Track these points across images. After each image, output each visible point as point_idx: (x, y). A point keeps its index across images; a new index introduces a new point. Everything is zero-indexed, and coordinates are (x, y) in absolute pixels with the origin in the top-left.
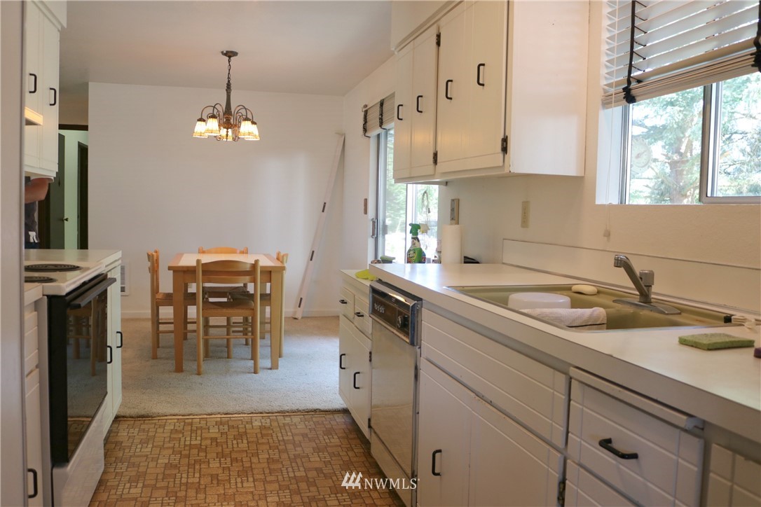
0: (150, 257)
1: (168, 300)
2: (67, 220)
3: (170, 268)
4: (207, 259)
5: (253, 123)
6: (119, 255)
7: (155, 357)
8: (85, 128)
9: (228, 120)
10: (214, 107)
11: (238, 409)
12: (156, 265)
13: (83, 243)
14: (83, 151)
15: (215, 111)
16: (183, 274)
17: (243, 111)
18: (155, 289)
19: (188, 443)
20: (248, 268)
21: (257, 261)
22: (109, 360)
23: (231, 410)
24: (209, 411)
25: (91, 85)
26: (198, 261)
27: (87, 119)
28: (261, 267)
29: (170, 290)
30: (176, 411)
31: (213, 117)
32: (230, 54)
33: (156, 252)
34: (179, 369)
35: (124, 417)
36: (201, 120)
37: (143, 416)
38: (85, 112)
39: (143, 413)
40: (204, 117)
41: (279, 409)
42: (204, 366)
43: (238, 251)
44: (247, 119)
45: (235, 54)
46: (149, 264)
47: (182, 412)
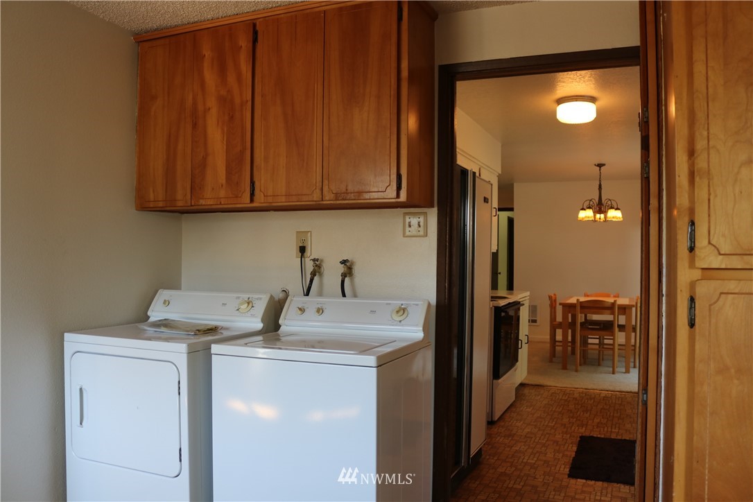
0: (550, 297)
1: (560, 325)
2: (500, 273)
3: (560, 304)
4: (582, 299)
5: (617, 209)
6: (528, 293)
7: (551, 361)
8: (512, 209)
9: (600, 209)
10: (591, 200)
11: (595, 387)
12: (554, 303)
13: (510, 287)
14: (511, 222)
15: (591, 203)
16: (568, 307)
17: (609, 203)
18: (553, 318)
19: (560, 397)
20: (609, 305)
21: (615, 301)
22: (520, 347)
23: (590, 387)
24: (576, 387)
25: (515, 184)
26: (578, 300)
27: (513, 205)
28: (619, 305)
29: (561, 320)
30: (557, 385)
31: (589, 208)
32: (600, 166)
33: (555, 295)
34: (565, 368)
35: (528, 385)
36: (583, 209)
37: (538, 385)
38: (511, 199)
39: (538, 383)
40: (585, 208)
41: (619, 390)
42: (579, 368)
43: (612, 296)
44: (612, 208)
45: (604, 165)
46: (549, 302)
47: (561, 386)
